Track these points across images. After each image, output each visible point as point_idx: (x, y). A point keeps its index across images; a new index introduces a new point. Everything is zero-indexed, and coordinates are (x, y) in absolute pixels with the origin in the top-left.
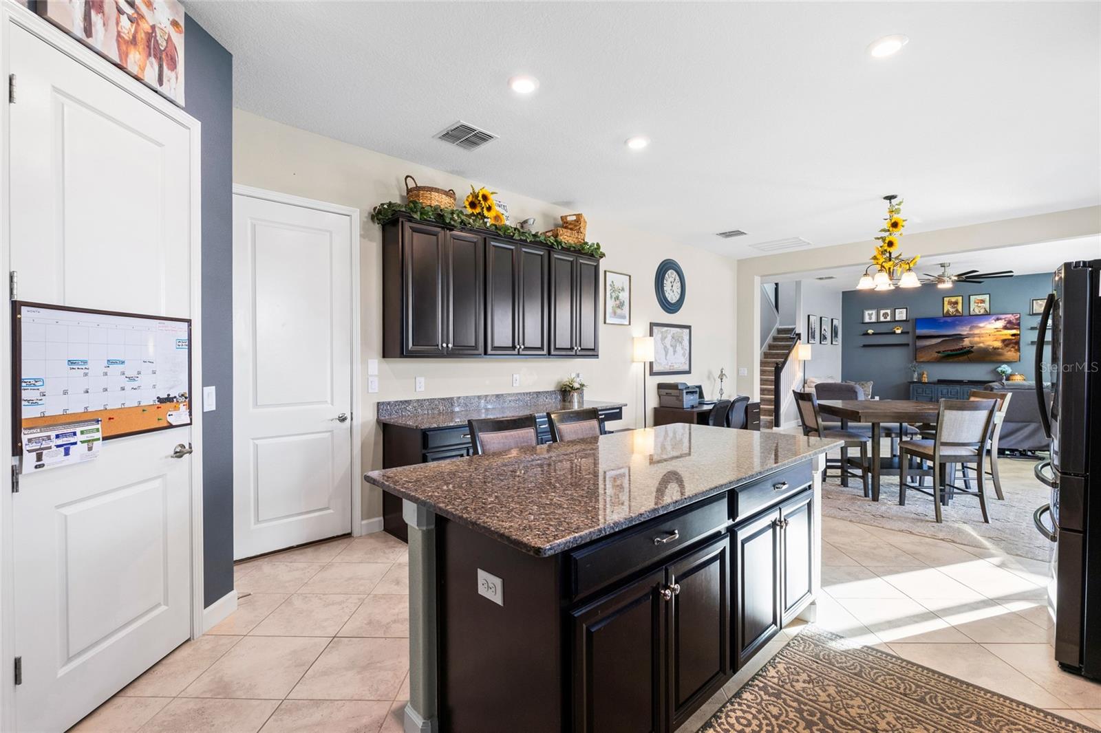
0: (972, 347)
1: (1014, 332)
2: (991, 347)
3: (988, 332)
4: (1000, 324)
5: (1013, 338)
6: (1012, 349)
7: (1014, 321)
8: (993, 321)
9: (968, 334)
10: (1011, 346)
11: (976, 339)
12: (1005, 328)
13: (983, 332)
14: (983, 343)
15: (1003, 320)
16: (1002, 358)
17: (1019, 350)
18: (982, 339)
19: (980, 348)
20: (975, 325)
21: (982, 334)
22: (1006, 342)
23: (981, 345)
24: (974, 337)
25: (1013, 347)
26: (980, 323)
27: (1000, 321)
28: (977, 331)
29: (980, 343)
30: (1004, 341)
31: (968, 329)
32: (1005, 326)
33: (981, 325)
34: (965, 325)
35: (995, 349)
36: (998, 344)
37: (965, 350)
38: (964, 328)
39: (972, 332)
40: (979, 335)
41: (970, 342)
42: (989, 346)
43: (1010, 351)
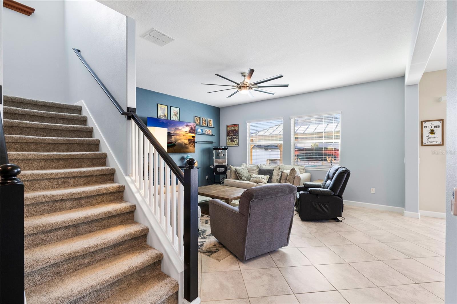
0: (176, 142)
1: (193, 135)
2: (184, 143)
3: (182, 133)
4: (188, 129)
5: (193, 138)
6: (192, 145)
7: (193, 128)
8: (185, 127)
9: (174, 133)
10: (191, 143)
11: (178, 137)
12: (190, 132)
13: (181, 133)
14: (180, 140)
15: (189, 127)
16: (188, 150)
17: (194, 146)
18: (180, 137)
19: (179, 143)
20: (177, 127)
21: (180, 134)
22: (190, 141)
23: (180, 141)
24: (177, 136)
25: (192, 144)
26: (180, 126)
27: (188, 127)
28: (178, 132)
29: (179, 140)
30: (189, 140)
31: (174, 130)
32: (190, 131)
33: (180, 128)
34: (172, 127)
35: (186, 144)
36: (186, 142)
37: (173, 144)
38: (172, 129)
39: (175, 132)
40: (179, 135)
41: (175, 138)
42: (183, 142)
43: (191, 146)
